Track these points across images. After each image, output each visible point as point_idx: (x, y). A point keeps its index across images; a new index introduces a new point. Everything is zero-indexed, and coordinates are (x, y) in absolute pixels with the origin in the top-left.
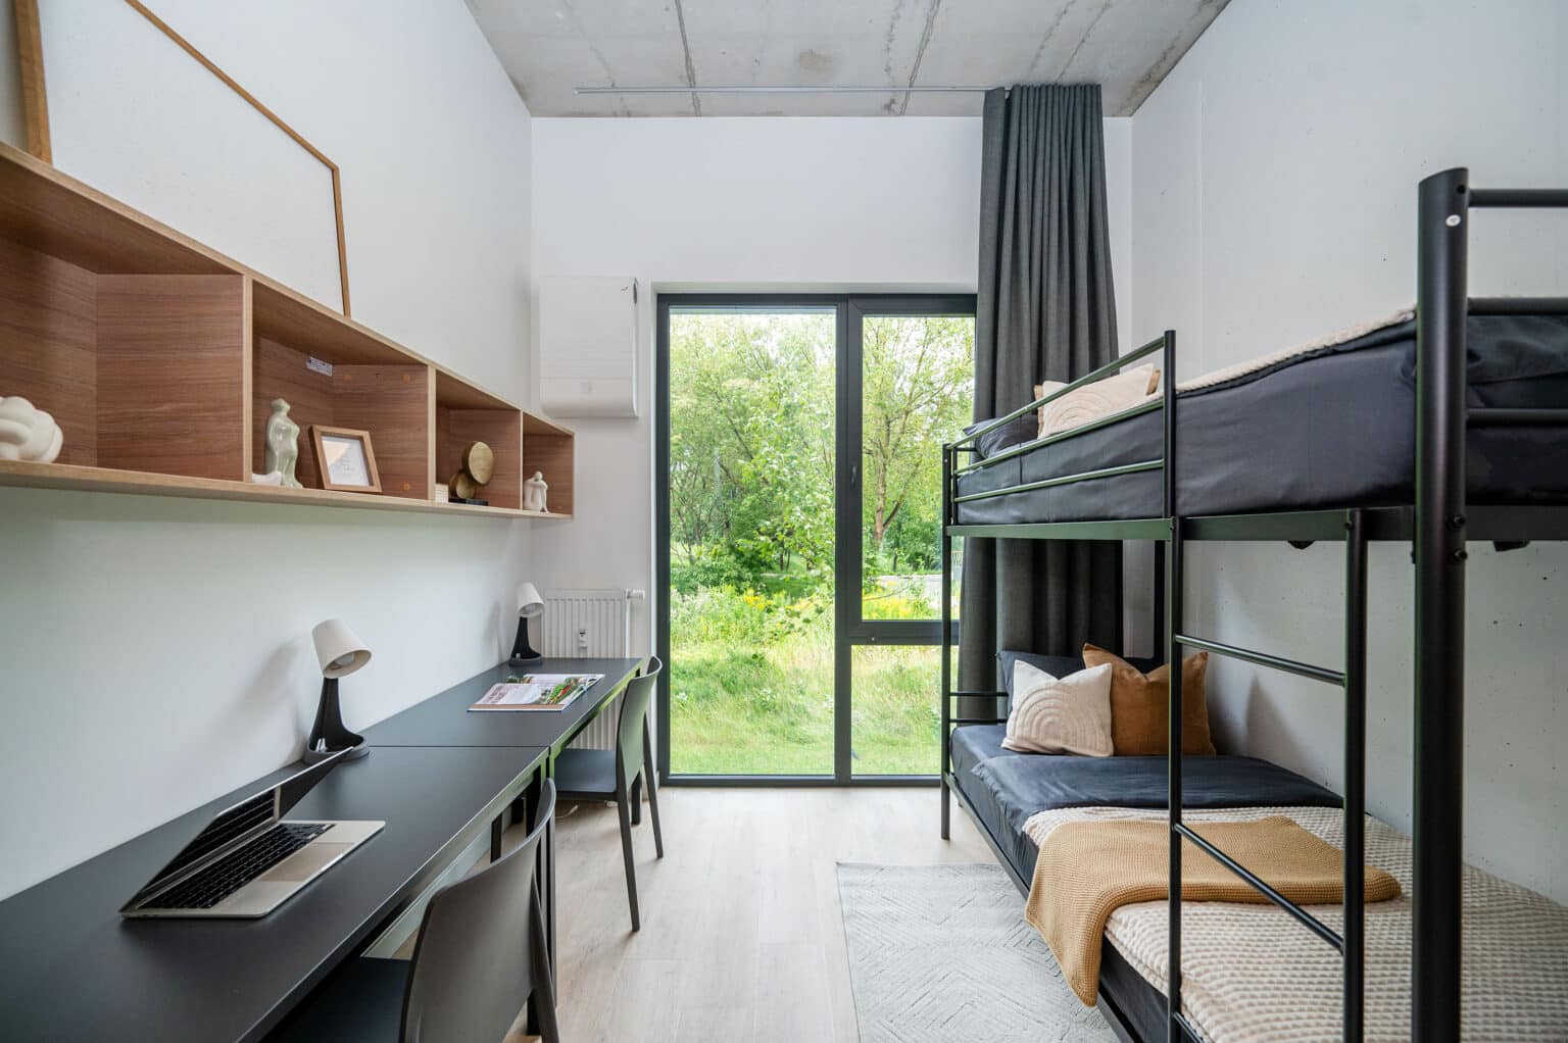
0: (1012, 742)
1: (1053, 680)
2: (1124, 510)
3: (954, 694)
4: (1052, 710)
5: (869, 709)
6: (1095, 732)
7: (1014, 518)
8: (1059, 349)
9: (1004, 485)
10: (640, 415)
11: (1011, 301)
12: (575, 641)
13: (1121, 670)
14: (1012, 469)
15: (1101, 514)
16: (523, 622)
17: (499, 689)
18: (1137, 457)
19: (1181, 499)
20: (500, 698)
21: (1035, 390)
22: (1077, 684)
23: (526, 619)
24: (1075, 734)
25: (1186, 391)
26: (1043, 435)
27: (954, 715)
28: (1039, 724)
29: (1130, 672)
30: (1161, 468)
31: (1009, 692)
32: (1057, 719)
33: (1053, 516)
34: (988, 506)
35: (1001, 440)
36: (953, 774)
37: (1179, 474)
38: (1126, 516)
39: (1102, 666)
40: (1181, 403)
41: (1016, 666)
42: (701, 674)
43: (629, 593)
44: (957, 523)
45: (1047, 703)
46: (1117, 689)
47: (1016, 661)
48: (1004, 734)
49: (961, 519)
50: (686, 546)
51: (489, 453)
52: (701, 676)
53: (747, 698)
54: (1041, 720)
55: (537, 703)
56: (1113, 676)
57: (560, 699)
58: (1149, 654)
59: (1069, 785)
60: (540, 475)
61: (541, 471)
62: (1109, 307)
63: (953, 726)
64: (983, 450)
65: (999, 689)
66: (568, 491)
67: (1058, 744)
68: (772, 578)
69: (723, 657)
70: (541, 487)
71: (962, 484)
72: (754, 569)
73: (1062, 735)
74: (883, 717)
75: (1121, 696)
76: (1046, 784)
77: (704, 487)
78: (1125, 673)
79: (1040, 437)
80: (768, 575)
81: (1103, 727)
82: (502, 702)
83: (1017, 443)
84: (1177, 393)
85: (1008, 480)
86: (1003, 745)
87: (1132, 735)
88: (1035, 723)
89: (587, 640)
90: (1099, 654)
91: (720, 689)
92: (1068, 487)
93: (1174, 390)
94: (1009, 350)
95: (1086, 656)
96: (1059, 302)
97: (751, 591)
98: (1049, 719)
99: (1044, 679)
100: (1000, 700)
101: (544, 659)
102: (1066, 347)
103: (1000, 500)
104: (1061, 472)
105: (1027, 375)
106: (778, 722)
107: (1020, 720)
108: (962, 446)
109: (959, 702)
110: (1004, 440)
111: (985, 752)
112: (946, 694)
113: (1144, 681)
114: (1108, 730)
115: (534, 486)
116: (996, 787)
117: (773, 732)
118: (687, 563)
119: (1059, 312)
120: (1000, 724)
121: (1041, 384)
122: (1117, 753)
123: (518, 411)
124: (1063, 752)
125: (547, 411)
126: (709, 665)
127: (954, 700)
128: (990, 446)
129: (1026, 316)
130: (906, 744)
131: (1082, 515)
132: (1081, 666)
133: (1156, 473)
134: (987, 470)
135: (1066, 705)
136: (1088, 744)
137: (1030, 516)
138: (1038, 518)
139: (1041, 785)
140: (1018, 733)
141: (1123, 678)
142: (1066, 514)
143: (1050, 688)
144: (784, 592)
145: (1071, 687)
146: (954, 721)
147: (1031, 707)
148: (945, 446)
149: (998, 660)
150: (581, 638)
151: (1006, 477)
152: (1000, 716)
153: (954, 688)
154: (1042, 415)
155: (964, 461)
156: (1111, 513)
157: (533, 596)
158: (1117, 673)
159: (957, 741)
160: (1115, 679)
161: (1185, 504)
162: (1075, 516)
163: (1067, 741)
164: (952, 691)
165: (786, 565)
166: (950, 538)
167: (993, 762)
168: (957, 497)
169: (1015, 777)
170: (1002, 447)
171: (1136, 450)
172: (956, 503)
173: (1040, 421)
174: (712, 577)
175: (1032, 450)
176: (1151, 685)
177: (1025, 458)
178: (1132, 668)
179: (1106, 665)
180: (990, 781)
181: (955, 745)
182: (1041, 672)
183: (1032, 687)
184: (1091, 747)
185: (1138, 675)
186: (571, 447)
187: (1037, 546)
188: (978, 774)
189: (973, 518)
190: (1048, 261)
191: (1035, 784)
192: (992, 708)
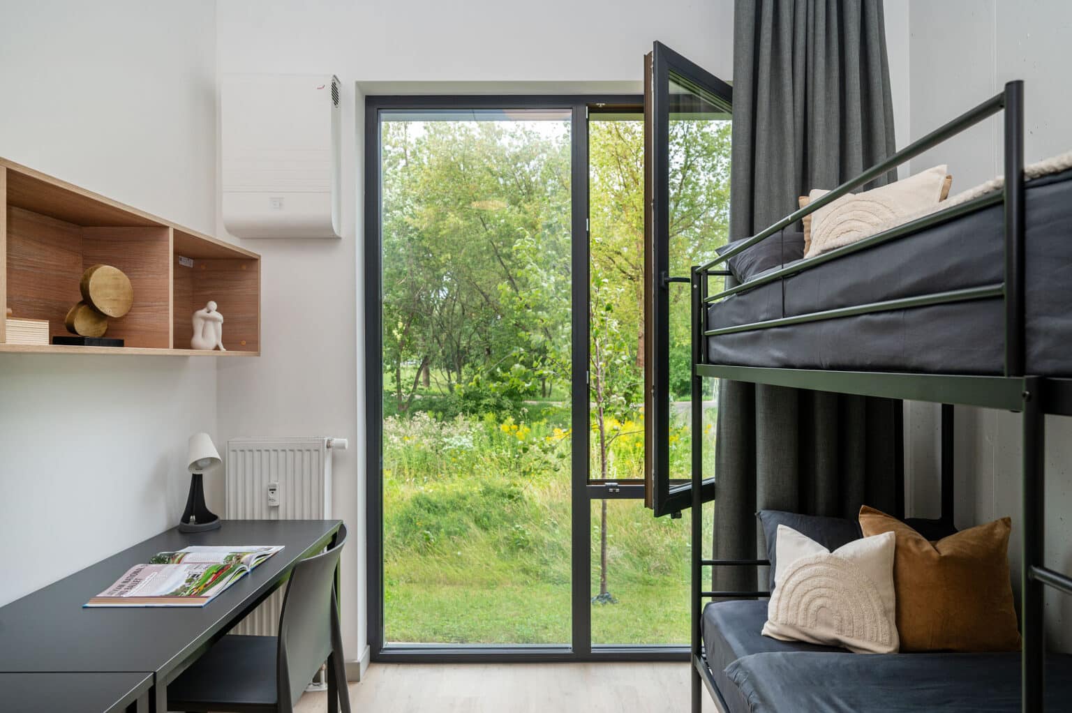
0: (774, 628)
1: (824, 552)
2: (935, 358)
3: (708, 563)
4: (823, 591)
5: (628, 545)
6: (875, 621)
7: (777, 360)
8: (828, 155)
9: (762, 317)
10: (342, 235)
11: (770, 101)
12: (264, 501)
13: (907, 540)
14: (771, 297)
15: (897, 362)
16: (197, 481)
17: (136, 573)
18: (959, 280)
19: (1037, 348)
20: (131, 587)
21: (800, 201)
22: (853, 558)
23: (201, 476)
24: (851, 622)
25: (1043, 176)
26: (811, 254)
27: (707, 587)
28: (806, 609)
29: (917, 542)
30: (1001, 297)
31: (771, 561)
32: (829, 602)
33: (827, 361)
34: (743, 343)
35: (759, 262)
36: (705, 659)
37: (1032, 307)
38: (938, 367)
39: (882, 536)
40: (1033, 194)
41: (779, 532)
42: (455, 508)
43: (329, 441)
44: (708, 361)
45: (816, 582)
46: (903, 564)
47: (780, 526)
48: (763, 616)
49: (713, 357)
50: (445, 374)
51: (124, 279)
52: (454, 509)
53: (500, 535)
54: (810, 602)
55: (175, 595)
56: (897, 547)
57: (207, 587)
58: (937, 515)
59: (846, 701)
60: (213, 305)
61: (216, 302)
62: (884, 105)
63: (706, 601)
64: (739, 273)
65: (760, 557)
66: (254, 323)
67: (829, 633)
68: (533, 406)
69: (478, 488)
70: (214, 320)
71: (714, 314)
72: (514, 398)
73: (835, 623)
74: (642, 554)
75: (907, 573)
76: (818, 700)
77: (463, 314)
78: (911, 544)
79: (806, 257)
80: (529, 402)
81: (885, 613)
82: (133, 592)
83: (777, 265)
84: (1027, 179)
85: (767, 311)
86: (764, 632)
87: (922, 626)
88: (802, 606)
89: (279, 499)
90: (878, 518)
91: (472, 525)
92: (846, 323)
93: (1022, 174)
94: (770, 156)
95: (864, 520)
96: (828, 99)
97: (511, 420)
98: (819, 602)
99: (812, 550)
100: (761, 570)
101: (225, 521)
102: (835, 152)
103: (756, 336)
104: (840, 301)
105: (791, 186)
106: (531, 561)
107: (783, 603)
108: (716, 268)
109: (715, 573)
110: (762, 262)
111: (742, 642)
112: (698, 563)
113: (935, 554)
114: (892, 615)
115: (206, 319)
116: (755, 700)
117: (526, 571)
118: (446, 390)
119: (828, 112)
120: (761, 599)
121: (808, 195)
122: (903, 648)
123: (166, 228)
124: (836, 646)
125: (232, 230)
126: (464, 498)
127: (707, 571)
128: (748, 268)
129: (789, 117)
130: (665, 584)
131: (869, 362)
132: (857, 534)
133: (991, 304)
134: (741, 298)
135: (841, 585)
136: (868, 636)
137: (797, 358)
138: (807, 361)
139: (811, 701)
140: (782, 618)
141: (909, 550)
142: (845, 359)
143: (820, 563)
144: (545, 420)
145: (845, 562)
146: (708, 595)
147: (797, 585)
148: (693, 268)
149: (758, 520)
150: (271, 496)
151: (764, 307)
152: (761, 588)
153: (707, 553)
154: (810, 231)
155: (717, 286)
156: (914, 361)
157: (208, 449)
158: (902, 544)
159: (710, 621)
160: (898, 548)
161: (1045, 355)
162: (858, 362)
163: (841, 631)
164: (704, 558)
165: (547, 392)
166: (700, 378)
167: (750, 660)
168: (707, 330)
169: (779, 688)
170: (760, 270)
171: (957, 269)
172: (708, 337)
173: (806, 239)
174: (471, 404)
175: (797, 272)
176: (944, 560)
177: (789, 283)
178: (920, 536)
179: (887, 534)
180: (747, 688)
181: (708, 627)
182: (808, 540)
183: (798, 560)
184: (871, 640)
185: (927, 546)
186: (257, 272)
187: (804, 397)
188: (733, 676)
189: (725, 355)
190: (814, 54)
191: (803, 700)
192: (751, 579)
